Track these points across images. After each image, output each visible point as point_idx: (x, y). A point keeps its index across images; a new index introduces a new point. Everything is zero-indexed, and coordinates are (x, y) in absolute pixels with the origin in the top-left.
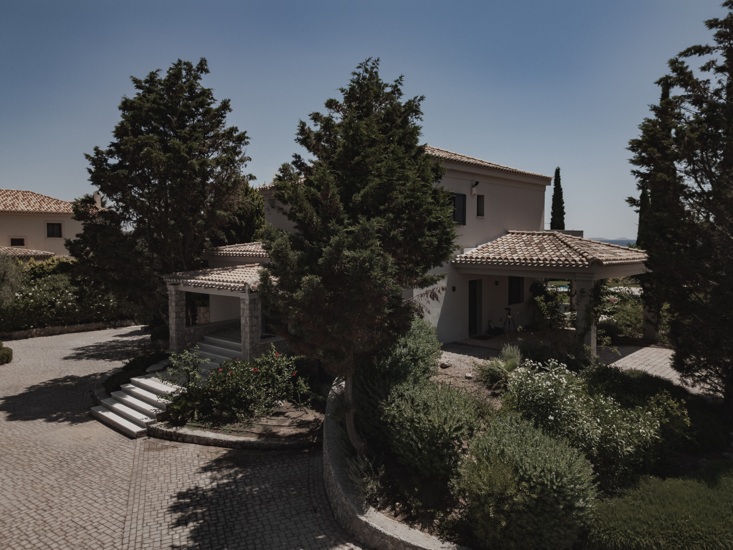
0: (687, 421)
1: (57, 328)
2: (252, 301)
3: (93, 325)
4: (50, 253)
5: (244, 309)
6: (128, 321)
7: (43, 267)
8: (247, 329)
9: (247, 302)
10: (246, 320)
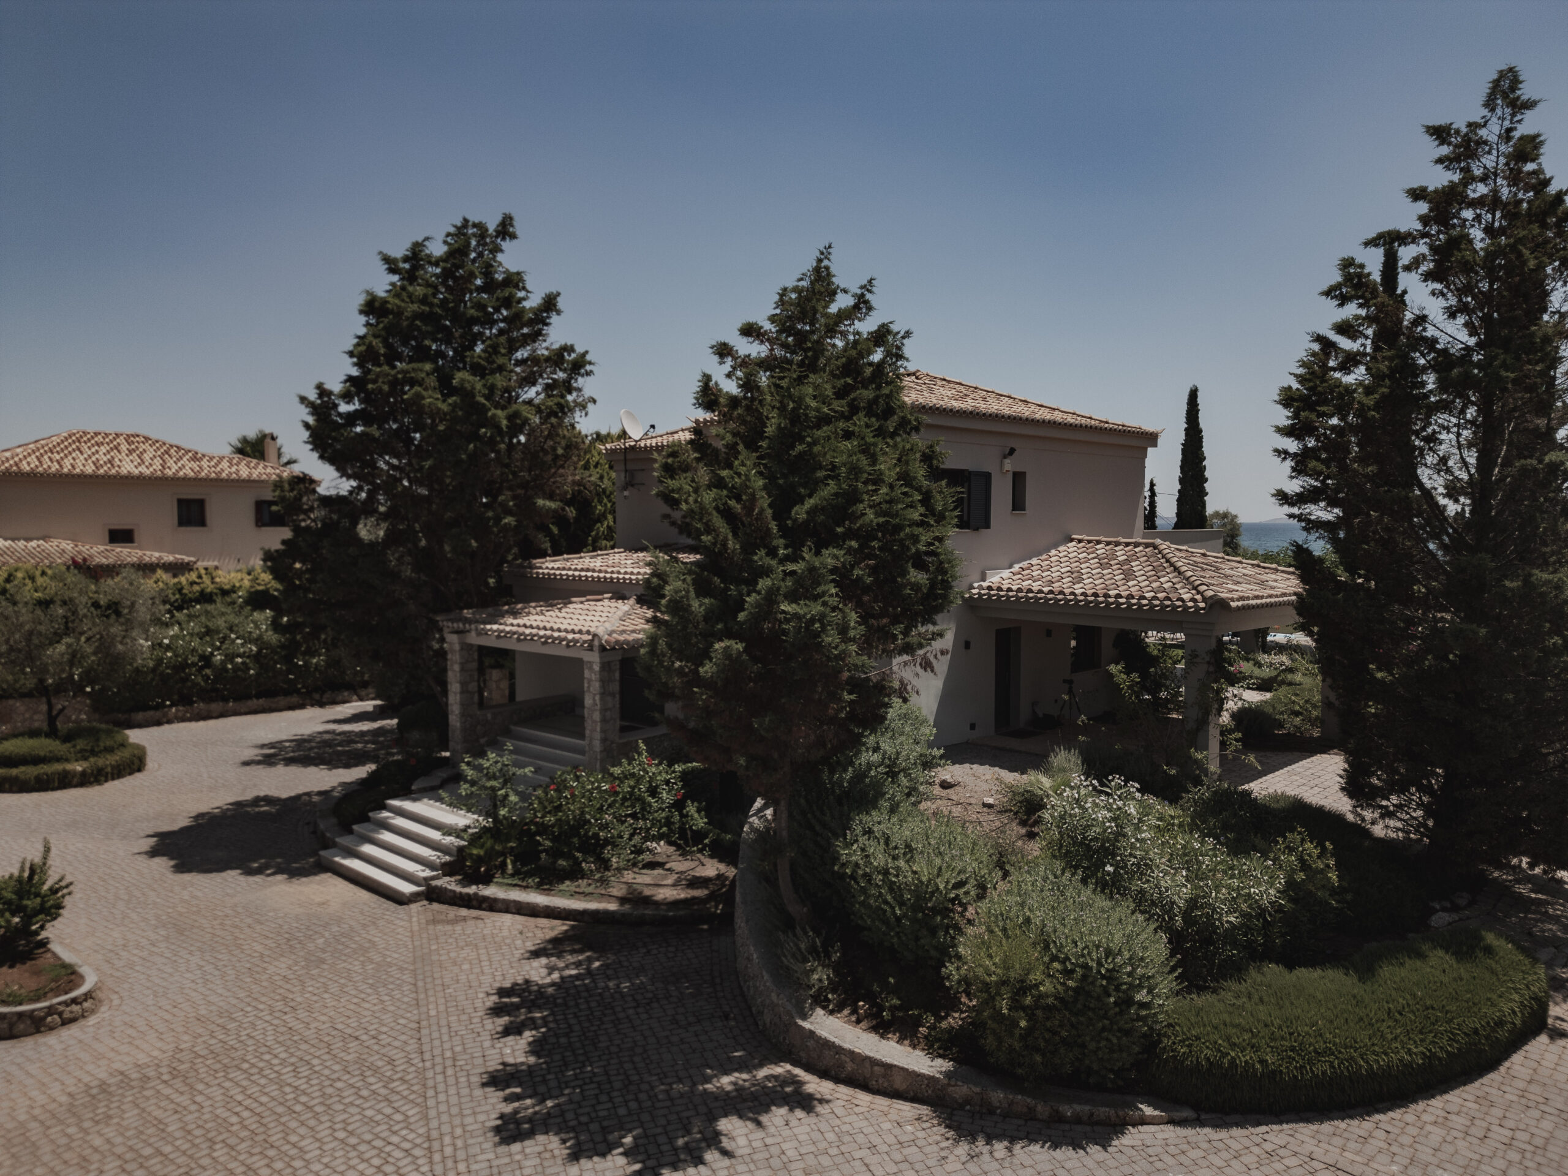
0: (1333, 876)
1: (215, 707)
2: (605, 666)
3: (282, 701)
4: (187, 559)
5: (590, 681)
6: (346, 694)
7: (182, 588)
8: (597, 716)
9: (597, 668)
10: (594, 700)
